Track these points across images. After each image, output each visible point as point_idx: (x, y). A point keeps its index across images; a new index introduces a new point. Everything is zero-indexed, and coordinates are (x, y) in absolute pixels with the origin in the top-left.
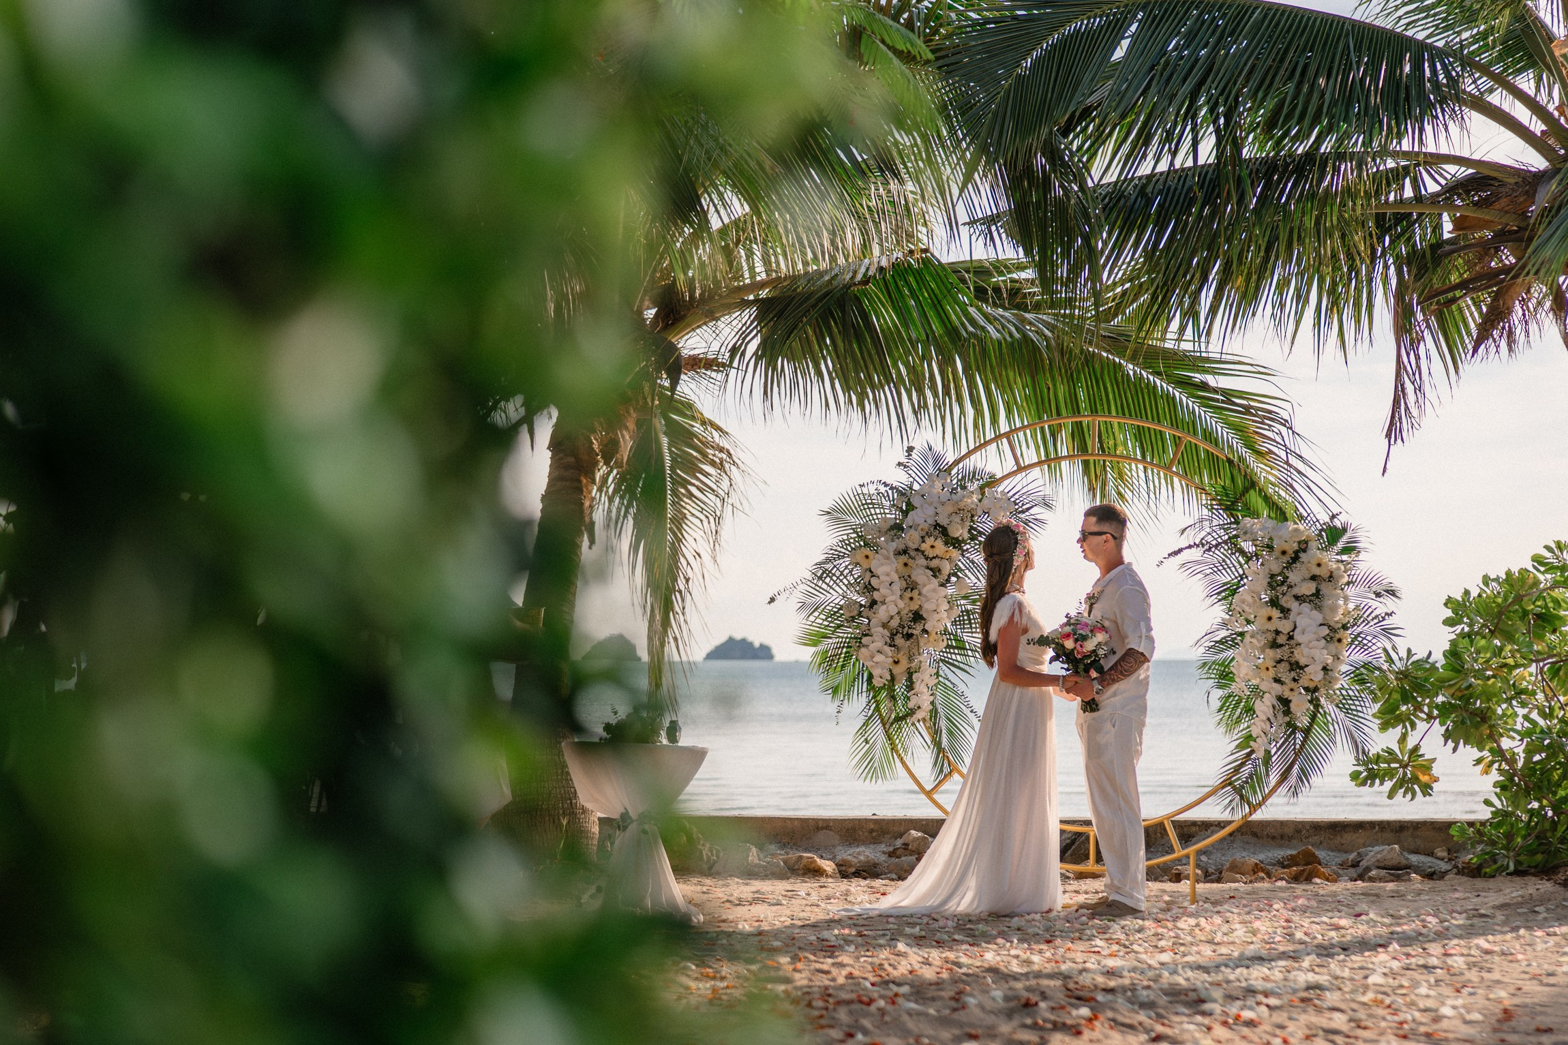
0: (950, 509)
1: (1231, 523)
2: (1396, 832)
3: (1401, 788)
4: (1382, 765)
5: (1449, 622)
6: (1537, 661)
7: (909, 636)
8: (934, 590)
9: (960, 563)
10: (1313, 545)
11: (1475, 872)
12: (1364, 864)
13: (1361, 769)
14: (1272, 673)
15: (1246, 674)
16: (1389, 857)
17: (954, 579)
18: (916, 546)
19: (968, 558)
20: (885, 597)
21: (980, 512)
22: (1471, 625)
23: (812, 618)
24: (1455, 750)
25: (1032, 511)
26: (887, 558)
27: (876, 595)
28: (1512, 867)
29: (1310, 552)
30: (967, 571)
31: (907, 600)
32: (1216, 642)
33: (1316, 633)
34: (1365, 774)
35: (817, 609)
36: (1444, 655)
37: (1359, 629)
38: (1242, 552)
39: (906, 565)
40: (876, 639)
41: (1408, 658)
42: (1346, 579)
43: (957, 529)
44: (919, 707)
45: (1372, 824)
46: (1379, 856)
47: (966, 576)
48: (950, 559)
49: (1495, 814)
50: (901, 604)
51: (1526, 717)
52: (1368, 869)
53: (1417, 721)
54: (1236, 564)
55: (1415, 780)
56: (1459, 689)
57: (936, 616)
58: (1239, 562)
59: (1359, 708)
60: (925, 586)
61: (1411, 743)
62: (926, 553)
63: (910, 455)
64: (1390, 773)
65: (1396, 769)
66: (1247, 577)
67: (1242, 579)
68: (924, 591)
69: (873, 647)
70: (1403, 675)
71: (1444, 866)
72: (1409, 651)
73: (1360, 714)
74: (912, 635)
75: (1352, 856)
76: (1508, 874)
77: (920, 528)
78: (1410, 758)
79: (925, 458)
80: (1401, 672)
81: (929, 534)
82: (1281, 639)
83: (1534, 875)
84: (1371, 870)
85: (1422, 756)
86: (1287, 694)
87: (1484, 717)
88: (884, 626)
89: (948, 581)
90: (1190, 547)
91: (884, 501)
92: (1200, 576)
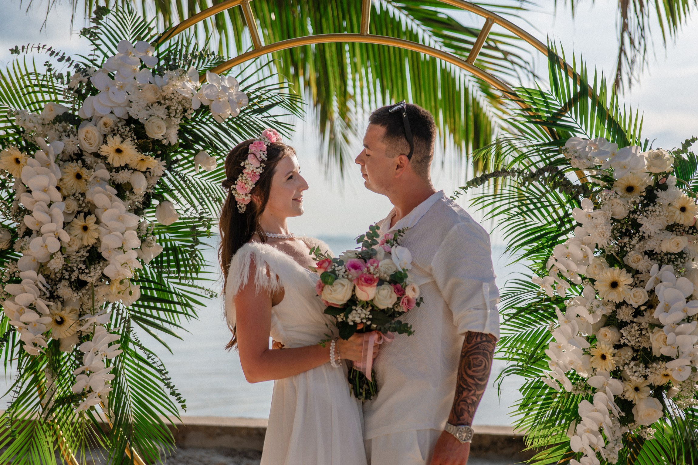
0: (151, 97)
1: (550, 144)
7: (80, 285)
8: (120, 219)
9: (165, 179)
14: (610, 363)
15: (571, 363)
17: (155, 202)
18: (93, 149)
19: (177, 173)
20: (40, 224)
21: (196, 106)
25: (272, 112)
26: (48, 166)
27: (28, 220)
29: (670, 190)
30: (176, 192)
31: (77, 231)
32: (521, 310)
33: (684, 311)
38: (566, 186)
39: (79, 176)
40: (26, 287)
43: (159, 128)
44: (90, 391)
47: (175, 198)
48: (147, 173)
50: (66, 237)
54: (554, 202)
57: (121, 257)
60: (106, 209)
62: (109, 160)
63: (99, 19)
66: (570, 221)
67: (563, 224)
68: (104, 217)
69: (23, 299)
74: (85, 283)
77: (101, 122)
79: (122, 24)
81: (114, 133)
82: (624, 315)
86: (630, 396)
88: (42, 268)
89: (147, 204)
91: (58, 84)
92: (505, 216)
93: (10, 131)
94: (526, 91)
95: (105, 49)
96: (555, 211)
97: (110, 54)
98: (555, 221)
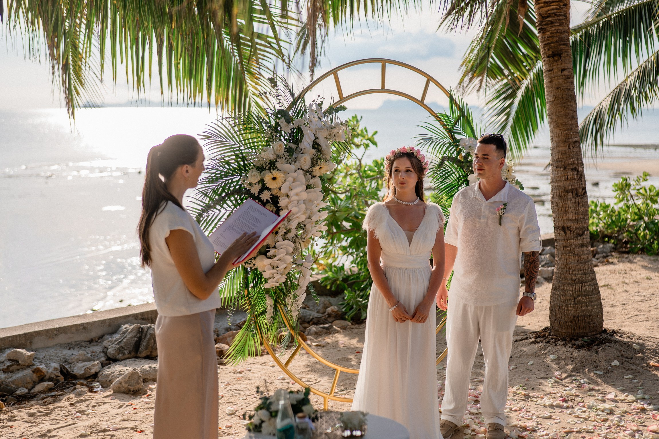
94: (441, 115)
98: (456, 180)
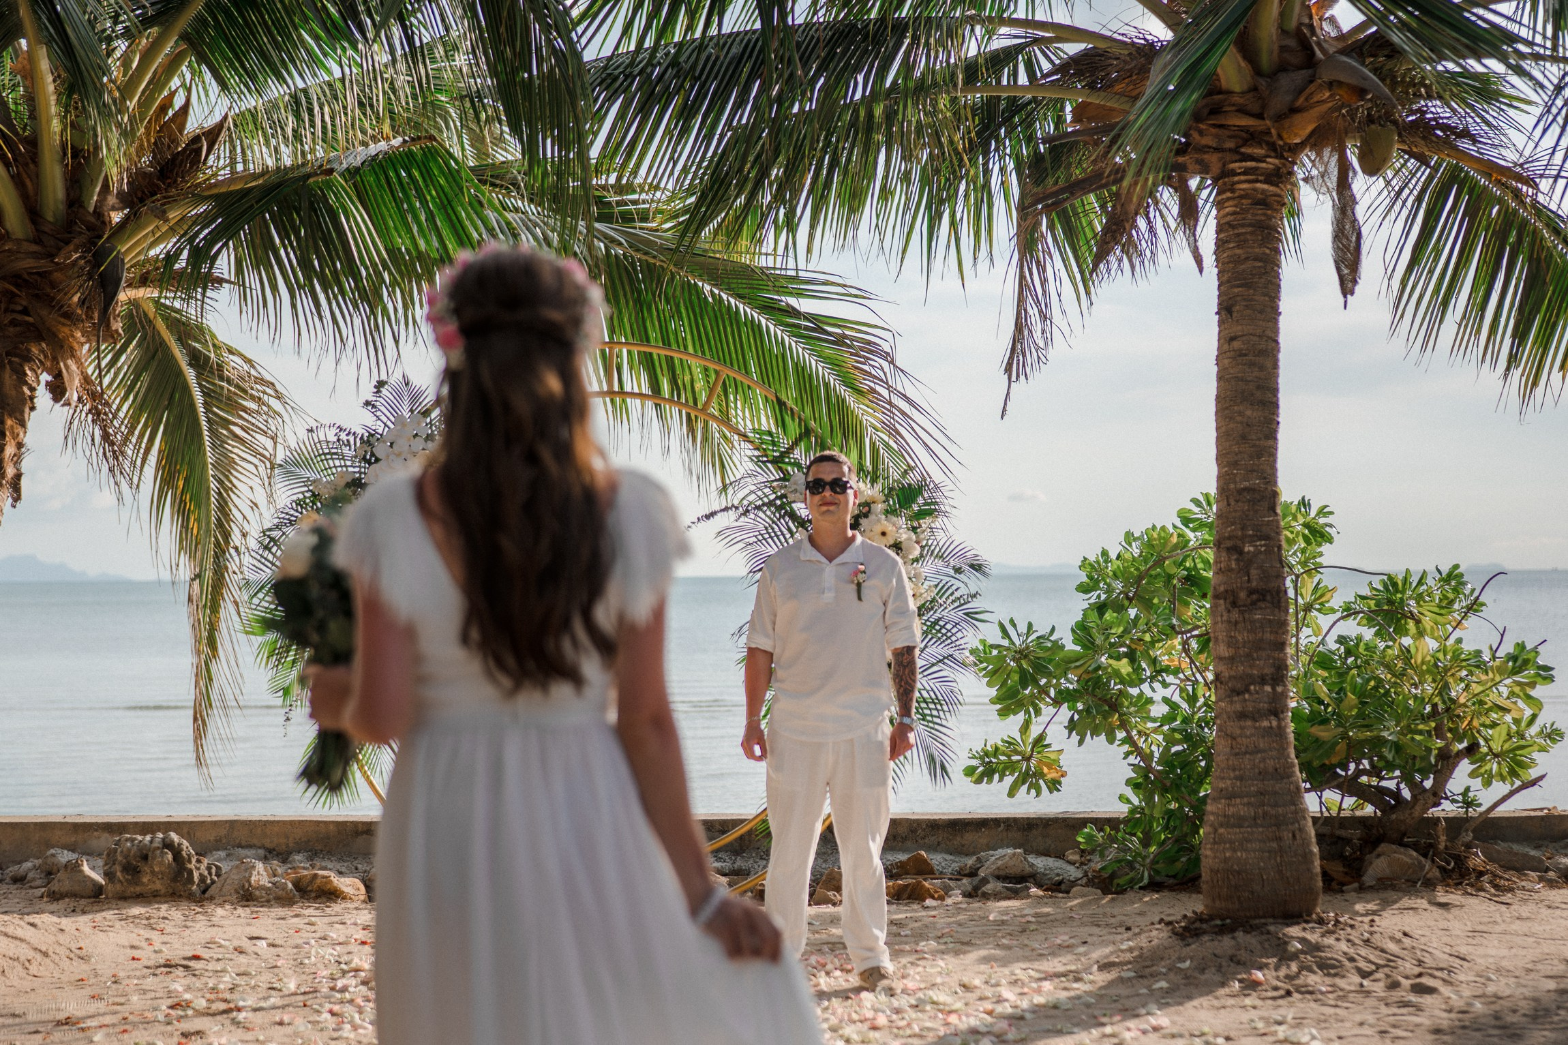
1: (780, 479)
2: (1024, 830)
3: (1023, 783)
4: (1002, 758)
5: (1084, 589)
6: (1182, 633)
10: (879, 507)
11: (1107, 884)
12: (982, 874)
13: (975, 762)
16: (1011, 863)
22: (1109, 590)
23: (256, 601)
24: (1081, 743)
28: (1146, 881)
29: (872, 517)
34: (981, 769)
35: (262, 587)
36: (1073, 630)
37: (937, 615)
38: (793, 516)
41: (1028, 633)
42: (917, 552)
45: (996, 822)
46: (1000, 863)
49: (1134, 810)
51: (1166, 700)
52: (985, 881)
53: (1042, 706)
54: (785, 532)
55: (1039, 774)
56: (1088, 672)
58: (789, 530)
59: (935, 713)
61: (1035, 731)
63: (379, 392)
64: (1010, 767)
65: (1018, 761)
70: (1022, 654)
71: (1073, 873)
72: (1030, 625)
73: (936, 720)
75: (970, 861)
76: (1141, 888)
78: (1032, 750)
79: (400, 396)
80: (1020, 652)
83: (1171, 888)
84: (988, 882)
85: (1048, 745)
87: (1113, 705)
90: (726, 509)
91: (346, 450)
92: (741, 545)
93: (308, 495)
95: (385, 419)
96: (786, 541)
97: (389, 423)
